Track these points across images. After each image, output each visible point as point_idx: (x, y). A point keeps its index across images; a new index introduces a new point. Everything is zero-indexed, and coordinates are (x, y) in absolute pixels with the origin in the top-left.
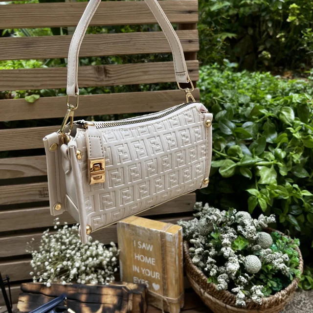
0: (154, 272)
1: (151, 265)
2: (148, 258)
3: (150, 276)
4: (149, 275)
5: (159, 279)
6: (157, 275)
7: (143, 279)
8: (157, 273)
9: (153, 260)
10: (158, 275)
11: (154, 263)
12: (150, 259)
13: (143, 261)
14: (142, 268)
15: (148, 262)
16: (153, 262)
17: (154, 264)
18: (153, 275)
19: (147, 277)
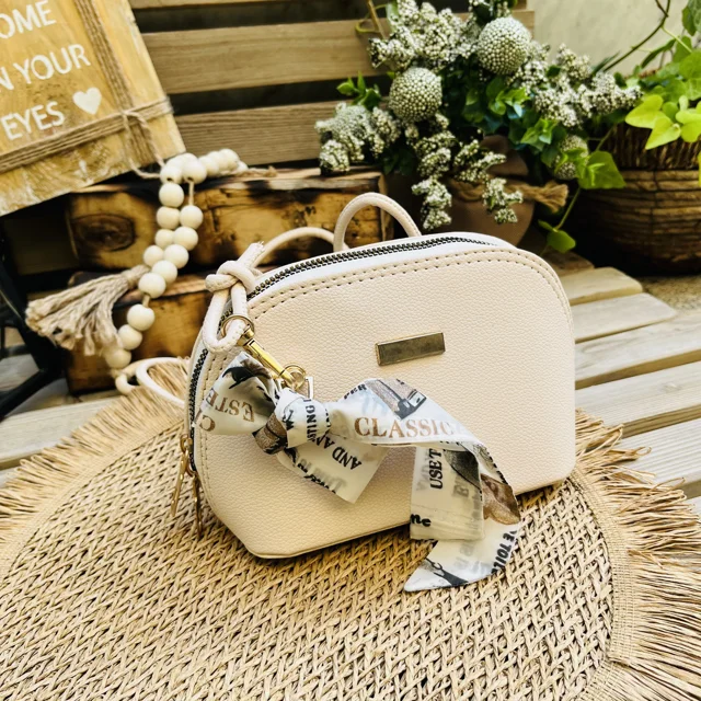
0: (63, 51)
1: (43, 29)
2: (24, 14)
3: (57, 76)
4: (50, 74)
5: (88, 63)
6: (76, 55)
7: (36, 102)
8: (72, 48)
9: (44, 8)
10: (78, 51)
11: (48, 19)
12: (30, 9)
13: (11, 34)
14: (16, 66)
15: (30, 28)
16: (42, 14)
17: (52, 22)
18: (63, 67)
19: (48, 85)
